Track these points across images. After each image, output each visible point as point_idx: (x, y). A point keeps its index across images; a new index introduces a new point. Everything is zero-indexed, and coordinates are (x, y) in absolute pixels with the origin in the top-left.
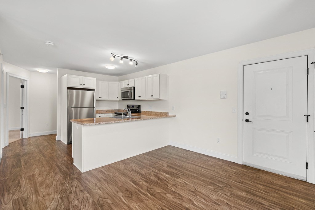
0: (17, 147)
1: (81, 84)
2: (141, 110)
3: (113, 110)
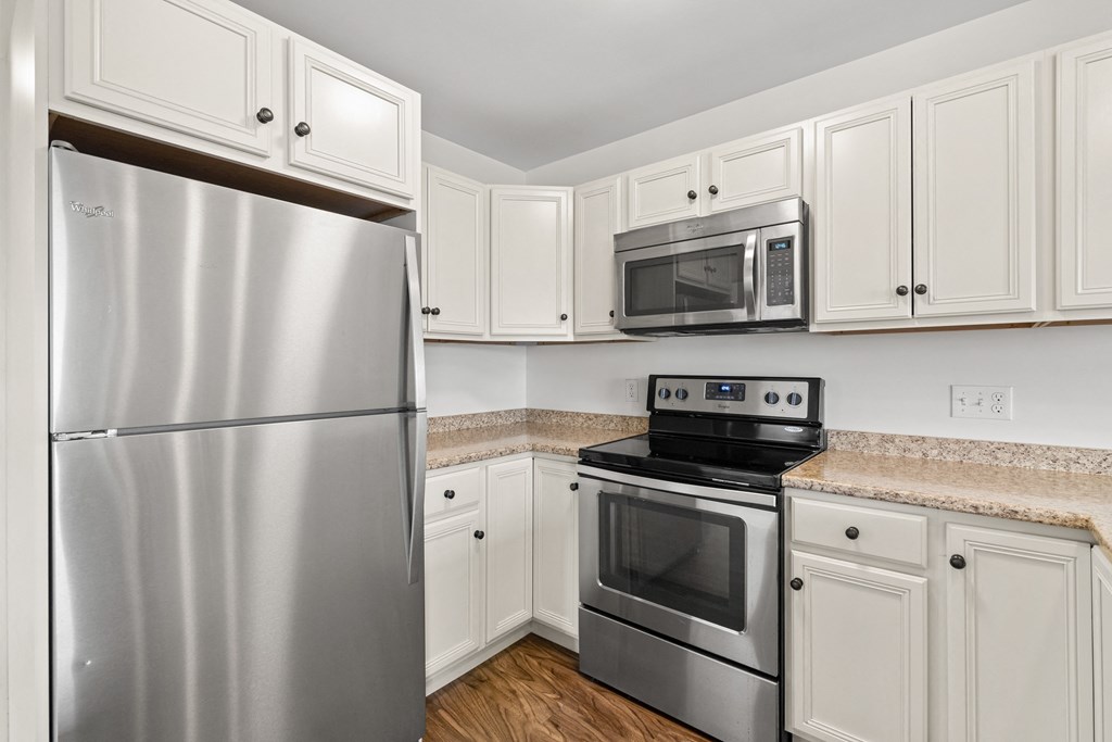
1: (264, 117)
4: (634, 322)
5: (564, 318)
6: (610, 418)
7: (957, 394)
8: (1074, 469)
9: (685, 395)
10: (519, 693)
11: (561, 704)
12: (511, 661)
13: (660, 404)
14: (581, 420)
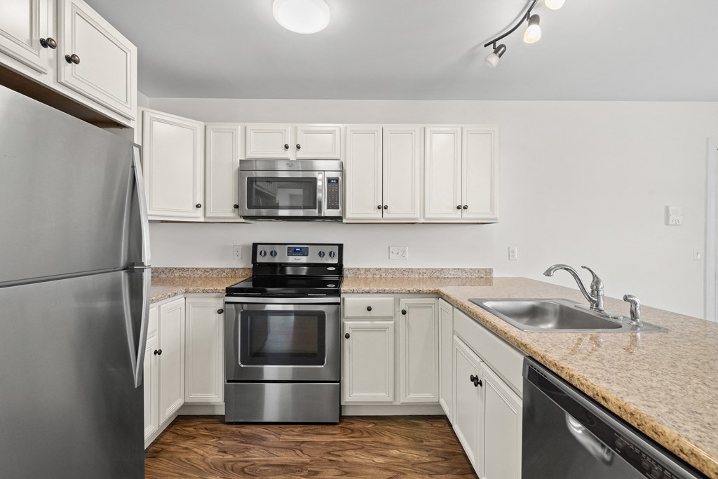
4: (253, 212)
5: (198, 206)
6: (223, 270)
7: (391, 250)
8: (425, 275)
9: (276, 254)
10: (189, 447)
11: (222, 442)
12: (173, 435)
13: (260, 259)
14: (199, 272)
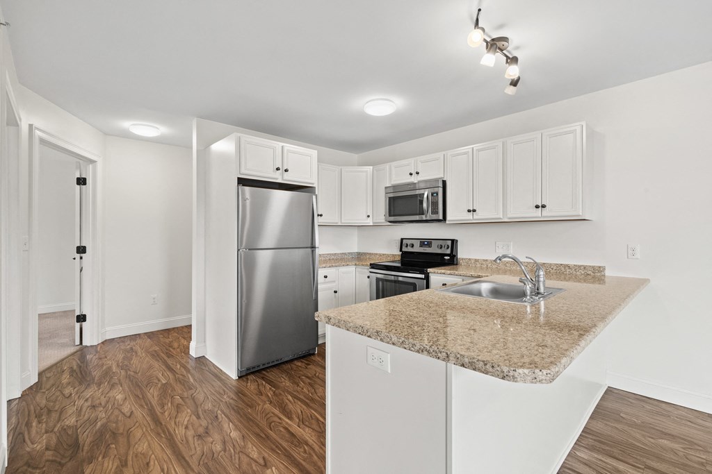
0: (67, 392)
1: (278, 169)
2: (459, 256)
3: (345, 254)
4: (392, 219)
5: (368, 216)
7: (497, 245)
9: (413, 246)
13: (405, 249)
14: (377, 256)
